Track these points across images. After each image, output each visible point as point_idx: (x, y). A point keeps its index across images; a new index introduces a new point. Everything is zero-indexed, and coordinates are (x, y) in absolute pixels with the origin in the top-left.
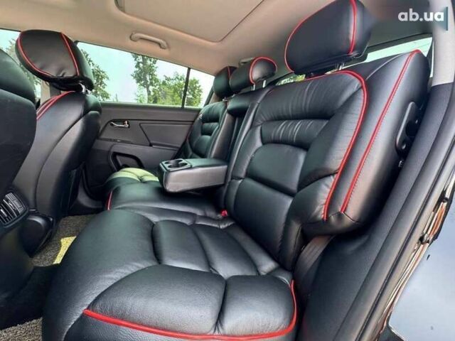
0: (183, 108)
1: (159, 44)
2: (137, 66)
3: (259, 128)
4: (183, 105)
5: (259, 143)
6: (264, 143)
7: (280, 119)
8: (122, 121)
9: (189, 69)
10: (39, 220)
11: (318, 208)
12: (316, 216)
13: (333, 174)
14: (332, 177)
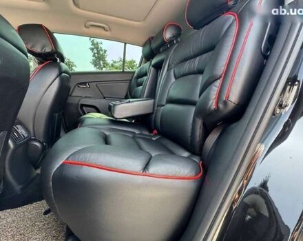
0: (123, 71)
1: (104, 28)
2: (94, 56)
3: (173, 70)
4: (123, 69)
5: (173, 80)
6: (176, 78)
7: (186, 60)
8: (85, 83)
9: (125, 43)
10: (38, 144)
11: (211, 102)
12: (210, 107)
13: (219, 79)
14: (219, 80)
